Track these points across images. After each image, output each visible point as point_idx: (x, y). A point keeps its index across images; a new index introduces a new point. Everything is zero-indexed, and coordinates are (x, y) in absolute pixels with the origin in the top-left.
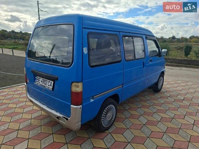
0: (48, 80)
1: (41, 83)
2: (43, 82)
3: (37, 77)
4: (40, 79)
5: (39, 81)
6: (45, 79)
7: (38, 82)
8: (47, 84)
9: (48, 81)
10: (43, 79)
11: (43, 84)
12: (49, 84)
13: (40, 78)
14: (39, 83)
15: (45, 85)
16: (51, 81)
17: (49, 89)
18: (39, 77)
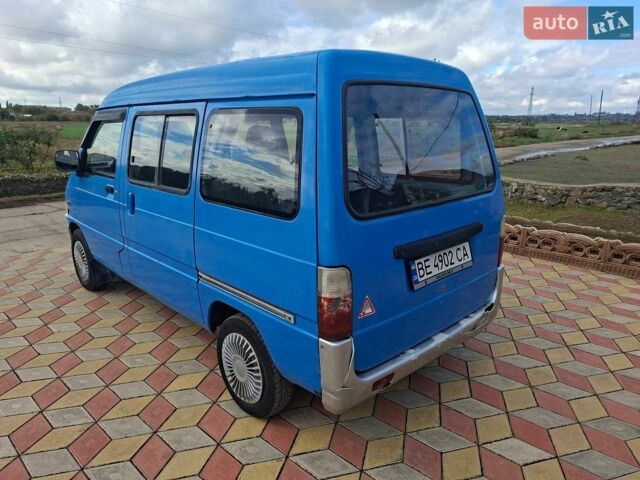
0: (451, 249)
1: (435, 271)
2: (440, 264)
3: (417, 262)
4: (427, 264)
5: (429, 270)
6: (442, 253)
7: (426, 277)
8: (455, 260)
9: (453, 249)
10: (437, 254)
11: (445, 268)
12: (461, 254)
13: (426, 258)
14: (430, 275)
15: (450, 267)
16: (461, 246)
17: (465, 266)
18: (422, 260)
